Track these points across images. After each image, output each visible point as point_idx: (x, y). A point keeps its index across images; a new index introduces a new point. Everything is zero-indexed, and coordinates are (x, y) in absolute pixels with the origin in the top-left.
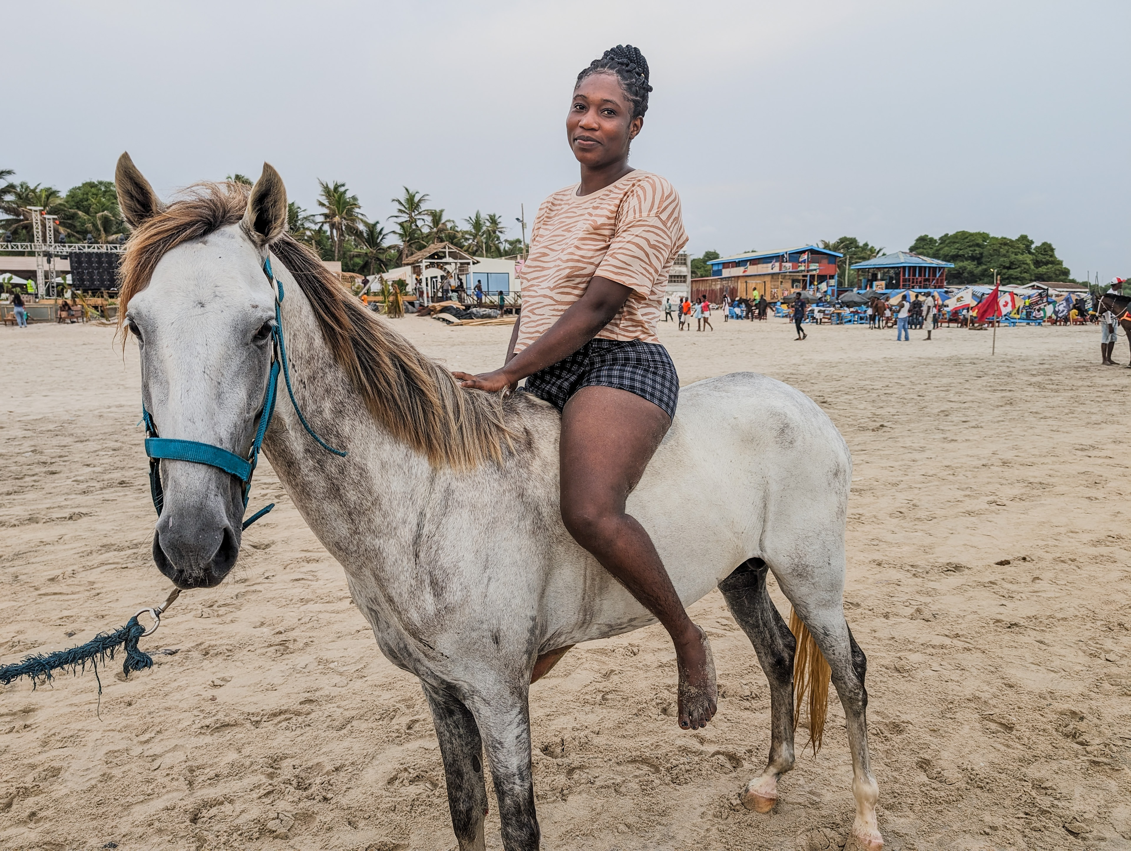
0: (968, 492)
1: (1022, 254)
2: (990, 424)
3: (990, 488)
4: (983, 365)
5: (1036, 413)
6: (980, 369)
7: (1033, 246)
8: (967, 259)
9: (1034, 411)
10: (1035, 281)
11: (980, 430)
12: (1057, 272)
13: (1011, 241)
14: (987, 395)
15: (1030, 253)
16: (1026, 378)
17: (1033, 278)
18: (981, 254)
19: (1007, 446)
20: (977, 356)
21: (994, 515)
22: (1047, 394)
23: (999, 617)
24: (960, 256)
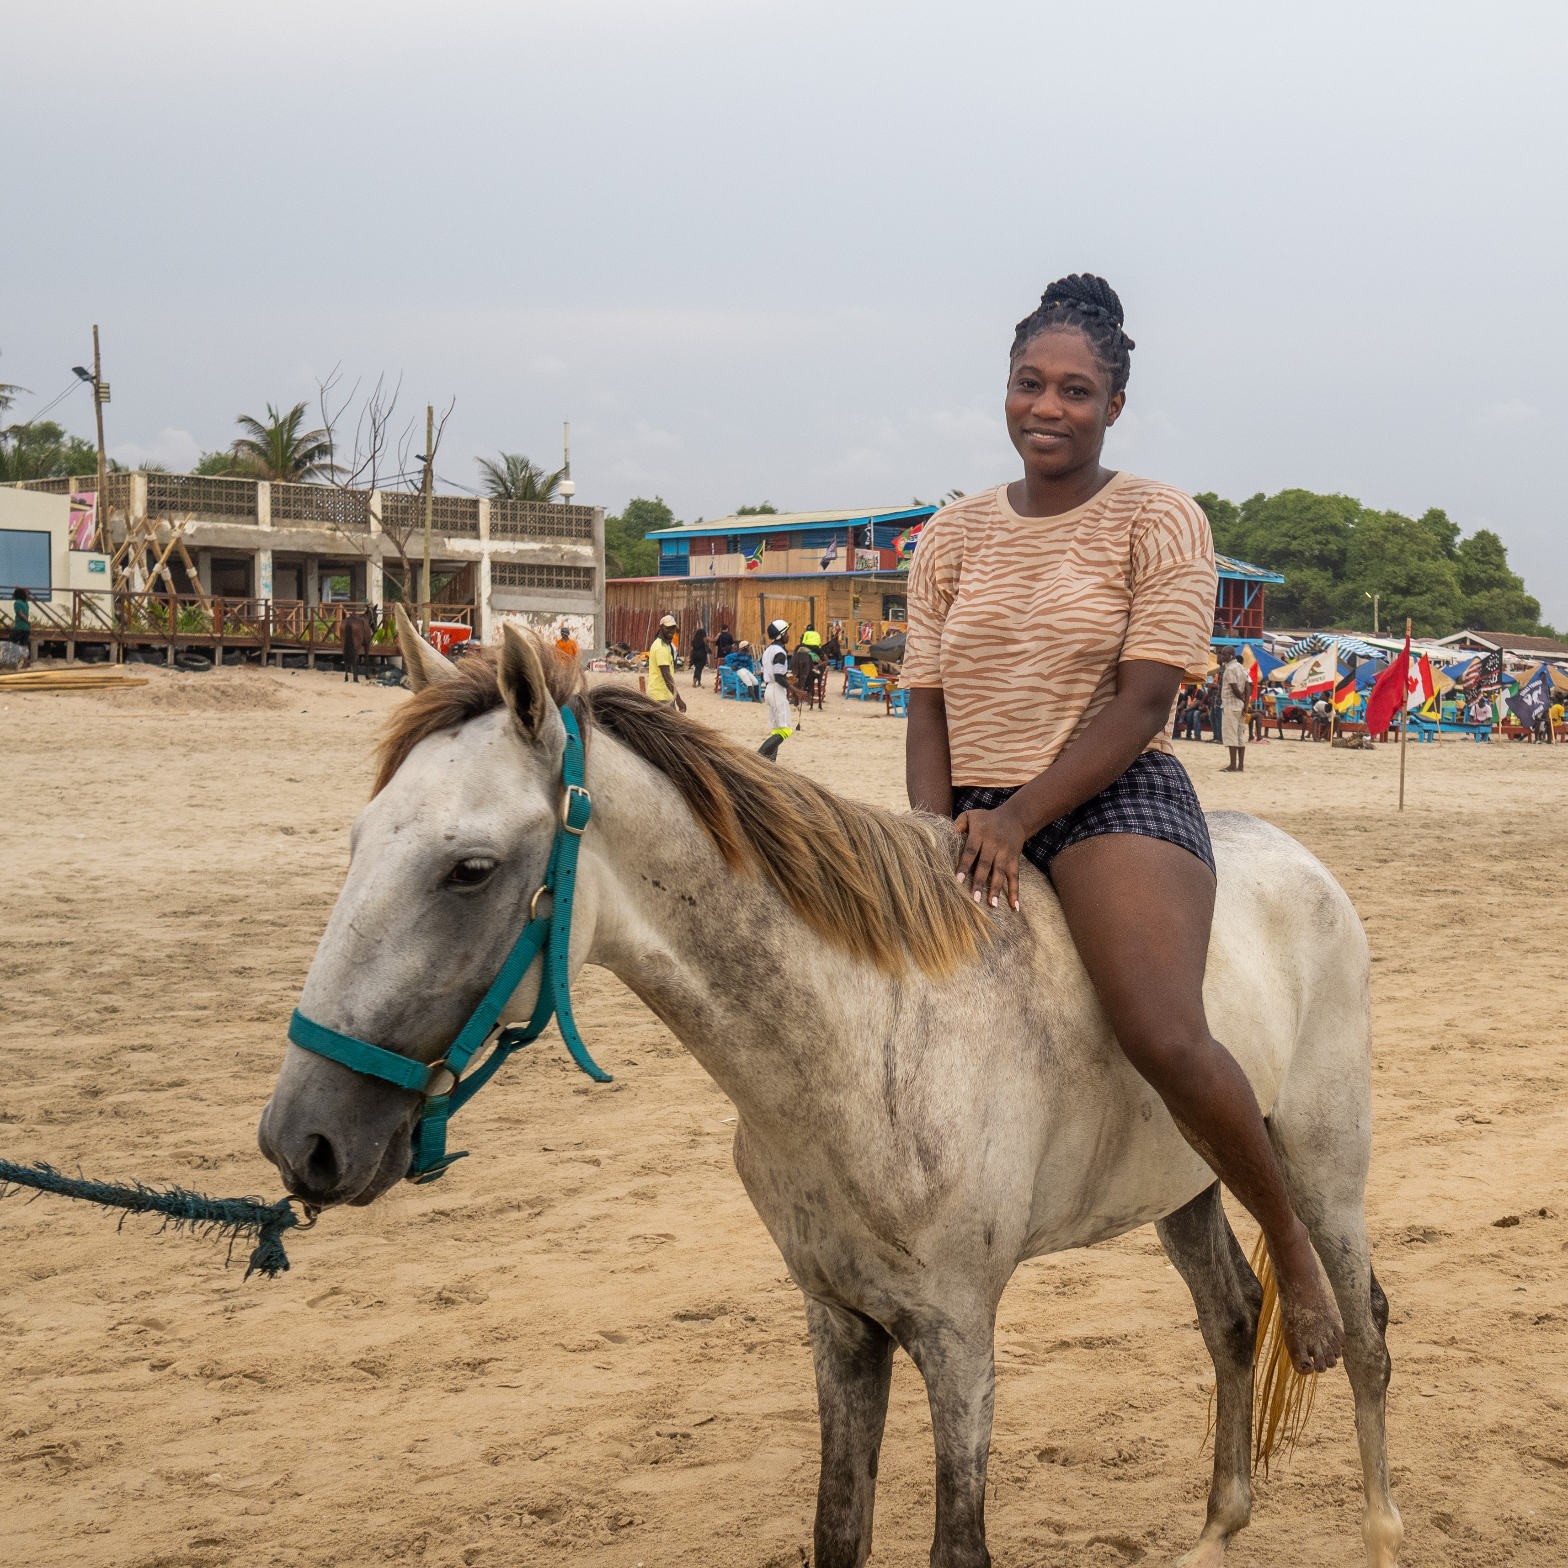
0: (1415, 1102)
1: (1435, 559)
2: (1428, 964)
3: (1455, 1092)
4: (1384, 834)
5: (1516, 940)
6: (1382, 844)
7: (1458, 540)
8: (1309, 565)
9: (1511, 935)
10: (1464, 627)
11: (1413, 977)
12: (1513, 609)
13: (1407, 521)
14: (1408, 902)
15: (1451, 555)
16: (1481, 865)
17: (1461, 621)
18: (1342, 552)
19: (1470, 1008)
20: (1367, 813)
21: (1473, 1140)
22: (1532, 900)
23: (1517, 1308)
24: (1293, 554)
